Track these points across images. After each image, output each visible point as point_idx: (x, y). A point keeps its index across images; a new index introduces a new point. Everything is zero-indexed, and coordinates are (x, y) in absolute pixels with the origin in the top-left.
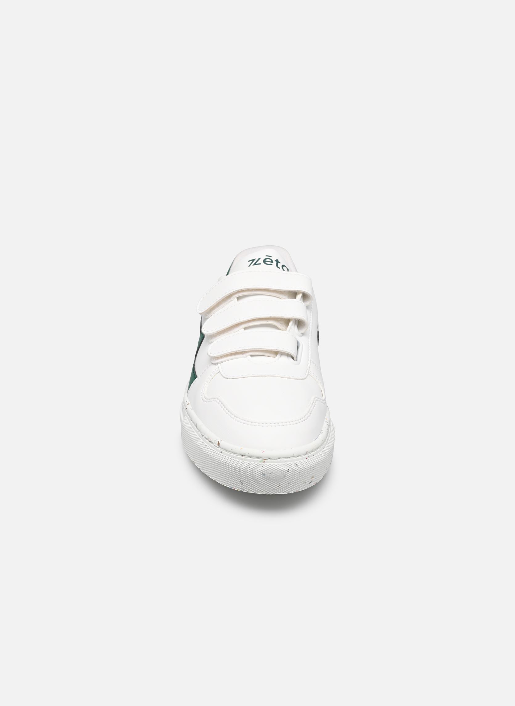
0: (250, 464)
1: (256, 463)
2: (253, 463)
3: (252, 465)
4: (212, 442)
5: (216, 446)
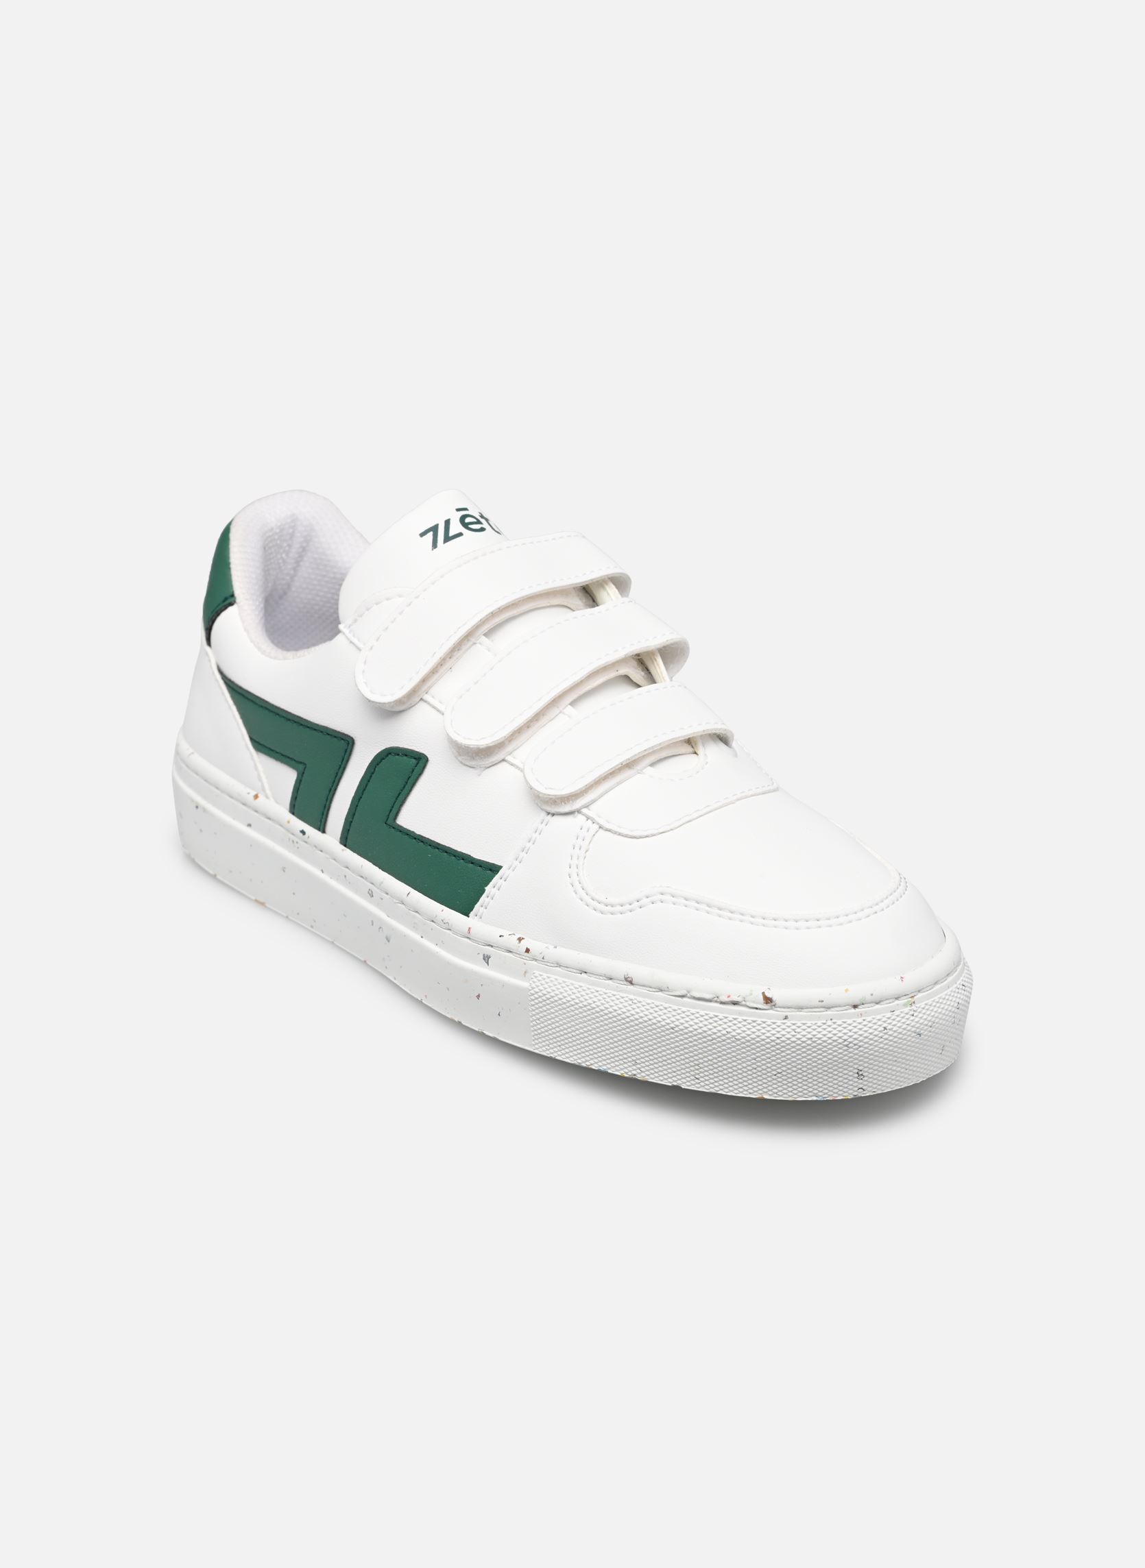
0: (884, 1019)
1: (897, 1013)
2: (889, 1015)
3: (889, 1021)
4: (735, 1003)
5: (760, 1009)
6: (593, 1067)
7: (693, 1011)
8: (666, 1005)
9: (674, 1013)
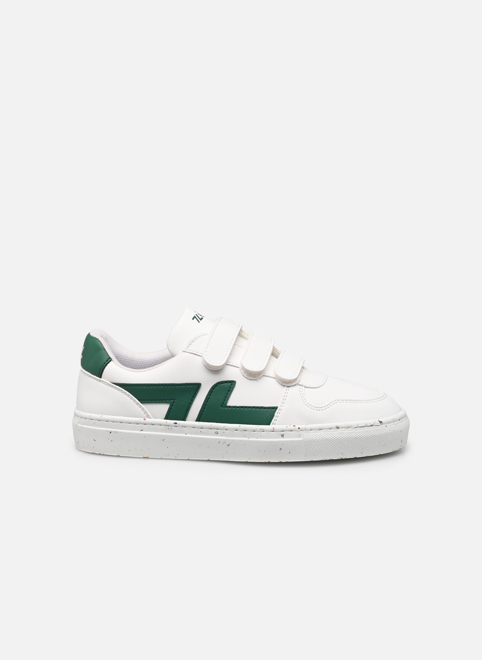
4: (371, 426)
5: (379, 425)
6: (328, 459)
7: (361, 431)
8: (352, 431)
9: (355, 433)
